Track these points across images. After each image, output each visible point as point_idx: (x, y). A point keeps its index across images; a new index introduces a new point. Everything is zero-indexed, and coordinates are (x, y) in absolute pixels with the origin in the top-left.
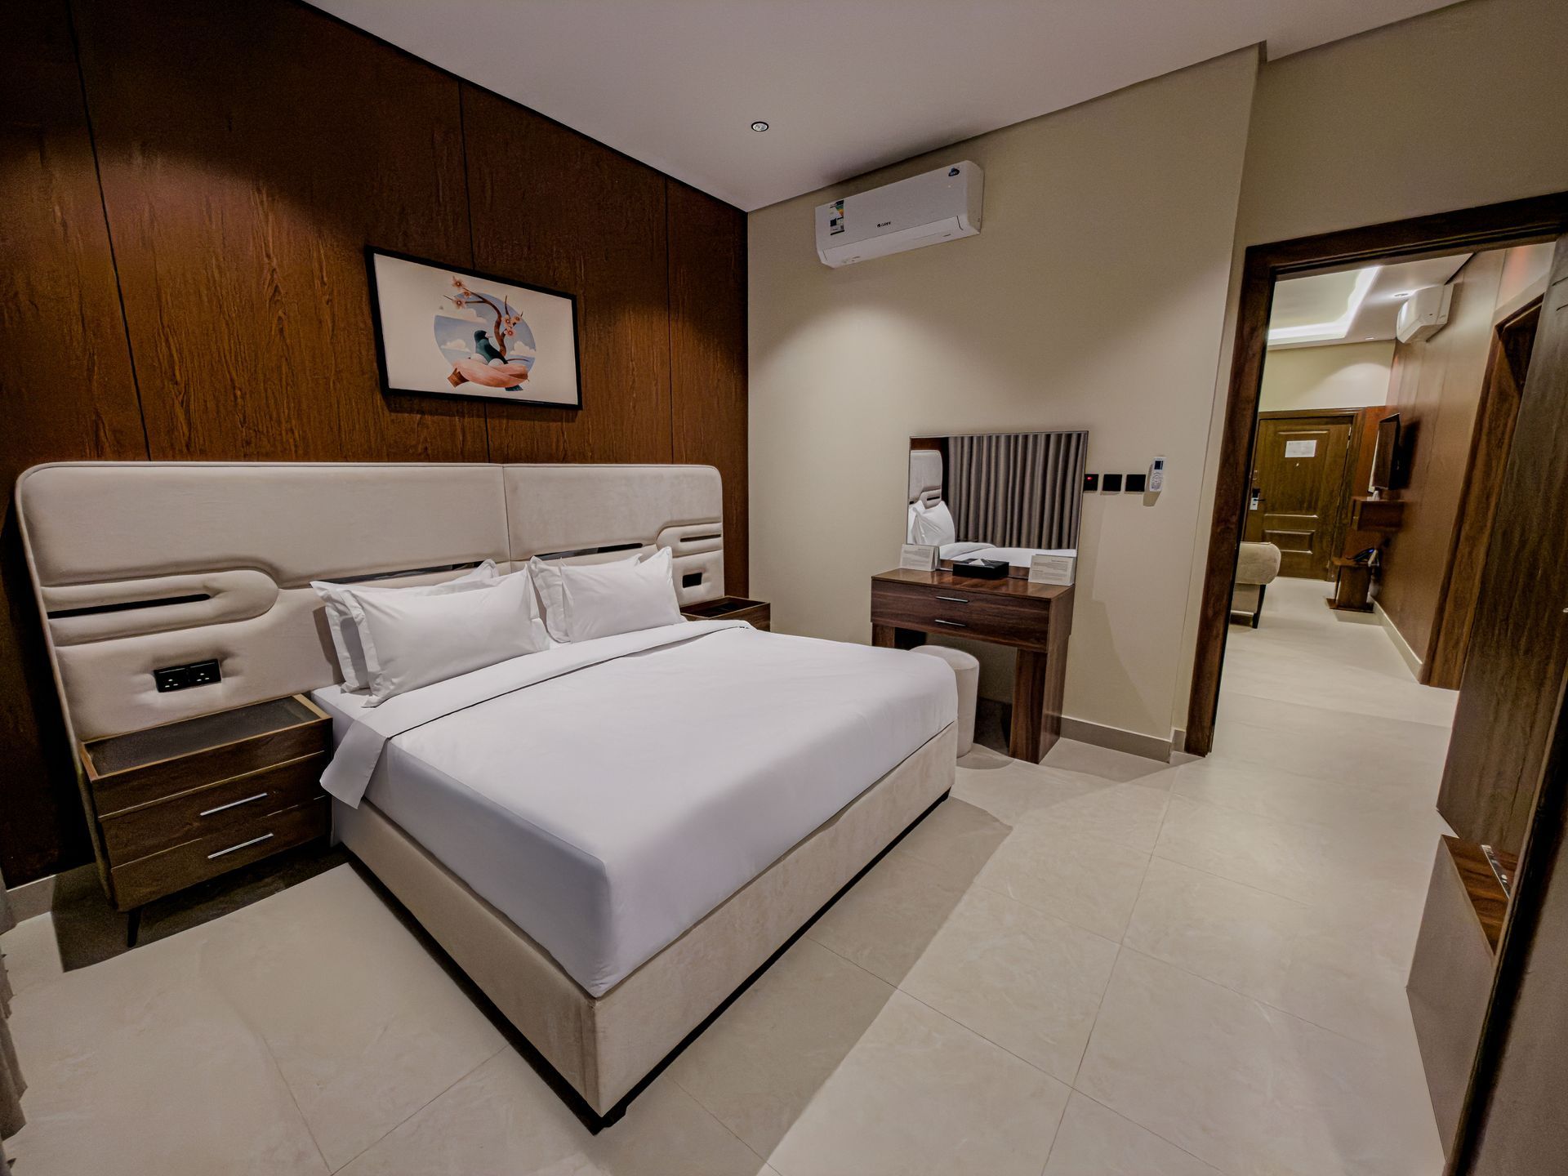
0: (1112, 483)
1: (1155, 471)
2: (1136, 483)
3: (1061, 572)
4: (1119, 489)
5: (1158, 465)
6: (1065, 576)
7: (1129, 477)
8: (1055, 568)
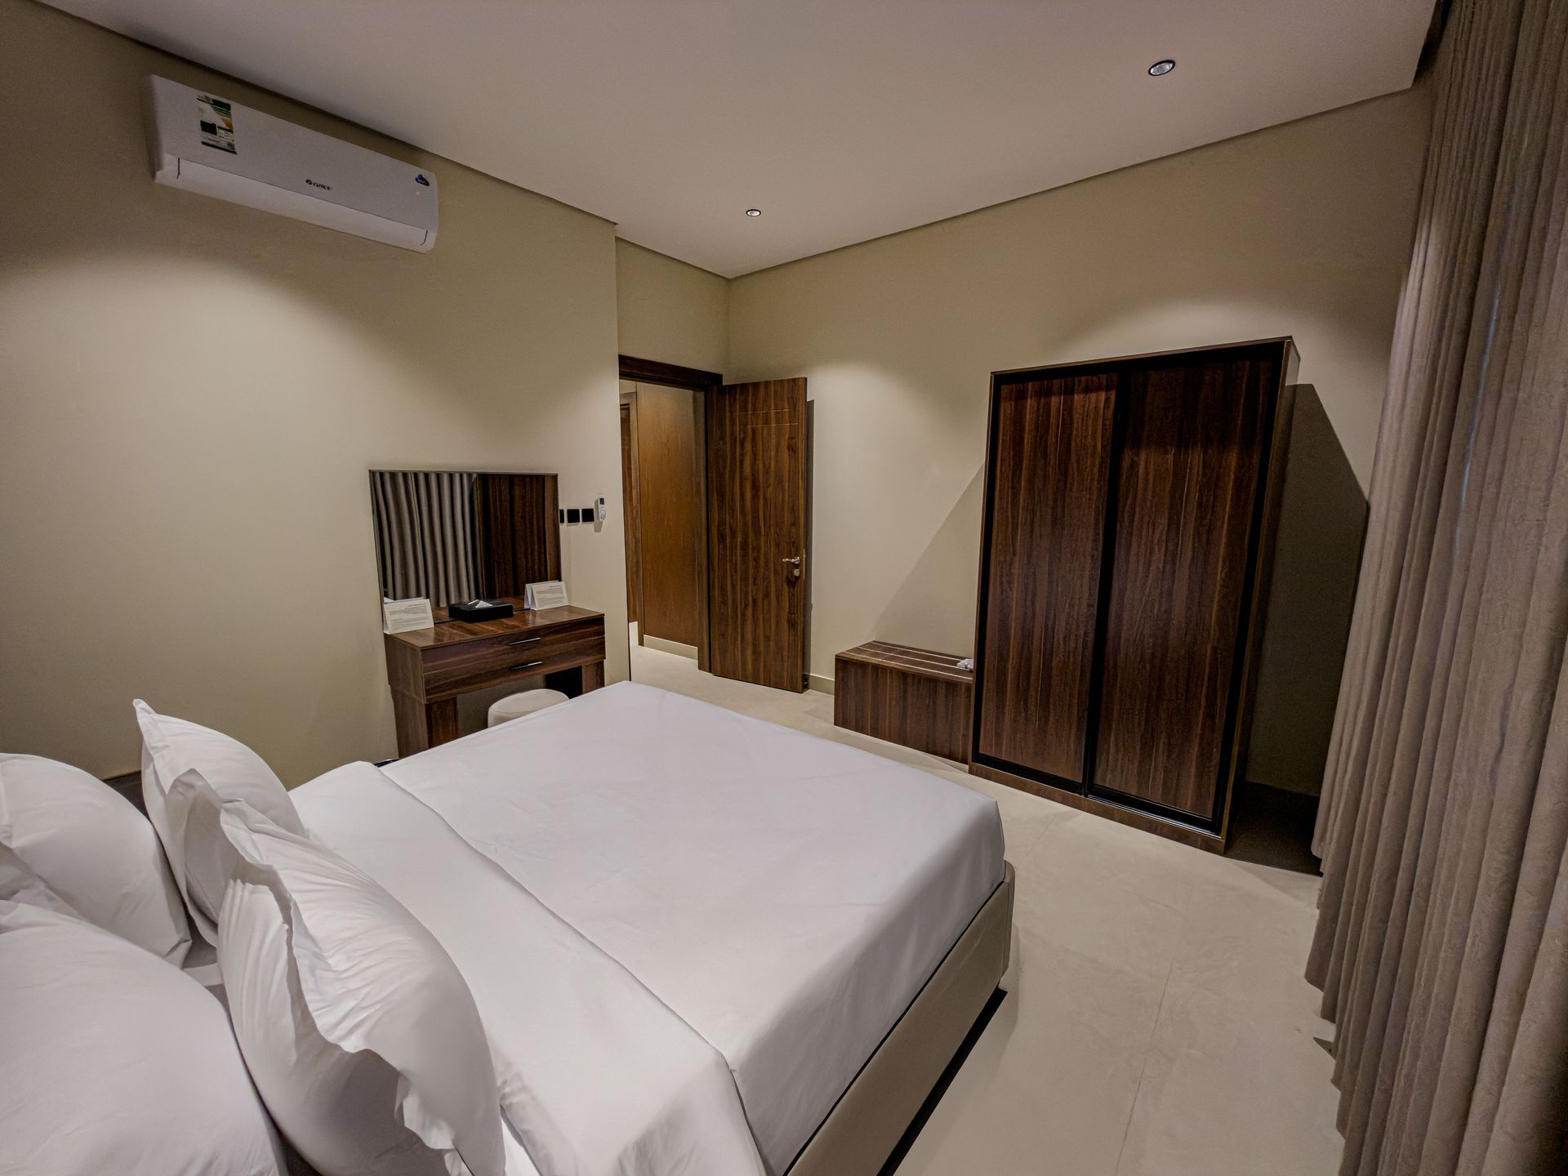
0: (573, 516)
1: (600, 506)
2: (589, 515)
3: (559, 595)
4: (578, 521)
5: (602, 501)
6: (563, 598)
7: (584, 510)
8: (553, 593)
